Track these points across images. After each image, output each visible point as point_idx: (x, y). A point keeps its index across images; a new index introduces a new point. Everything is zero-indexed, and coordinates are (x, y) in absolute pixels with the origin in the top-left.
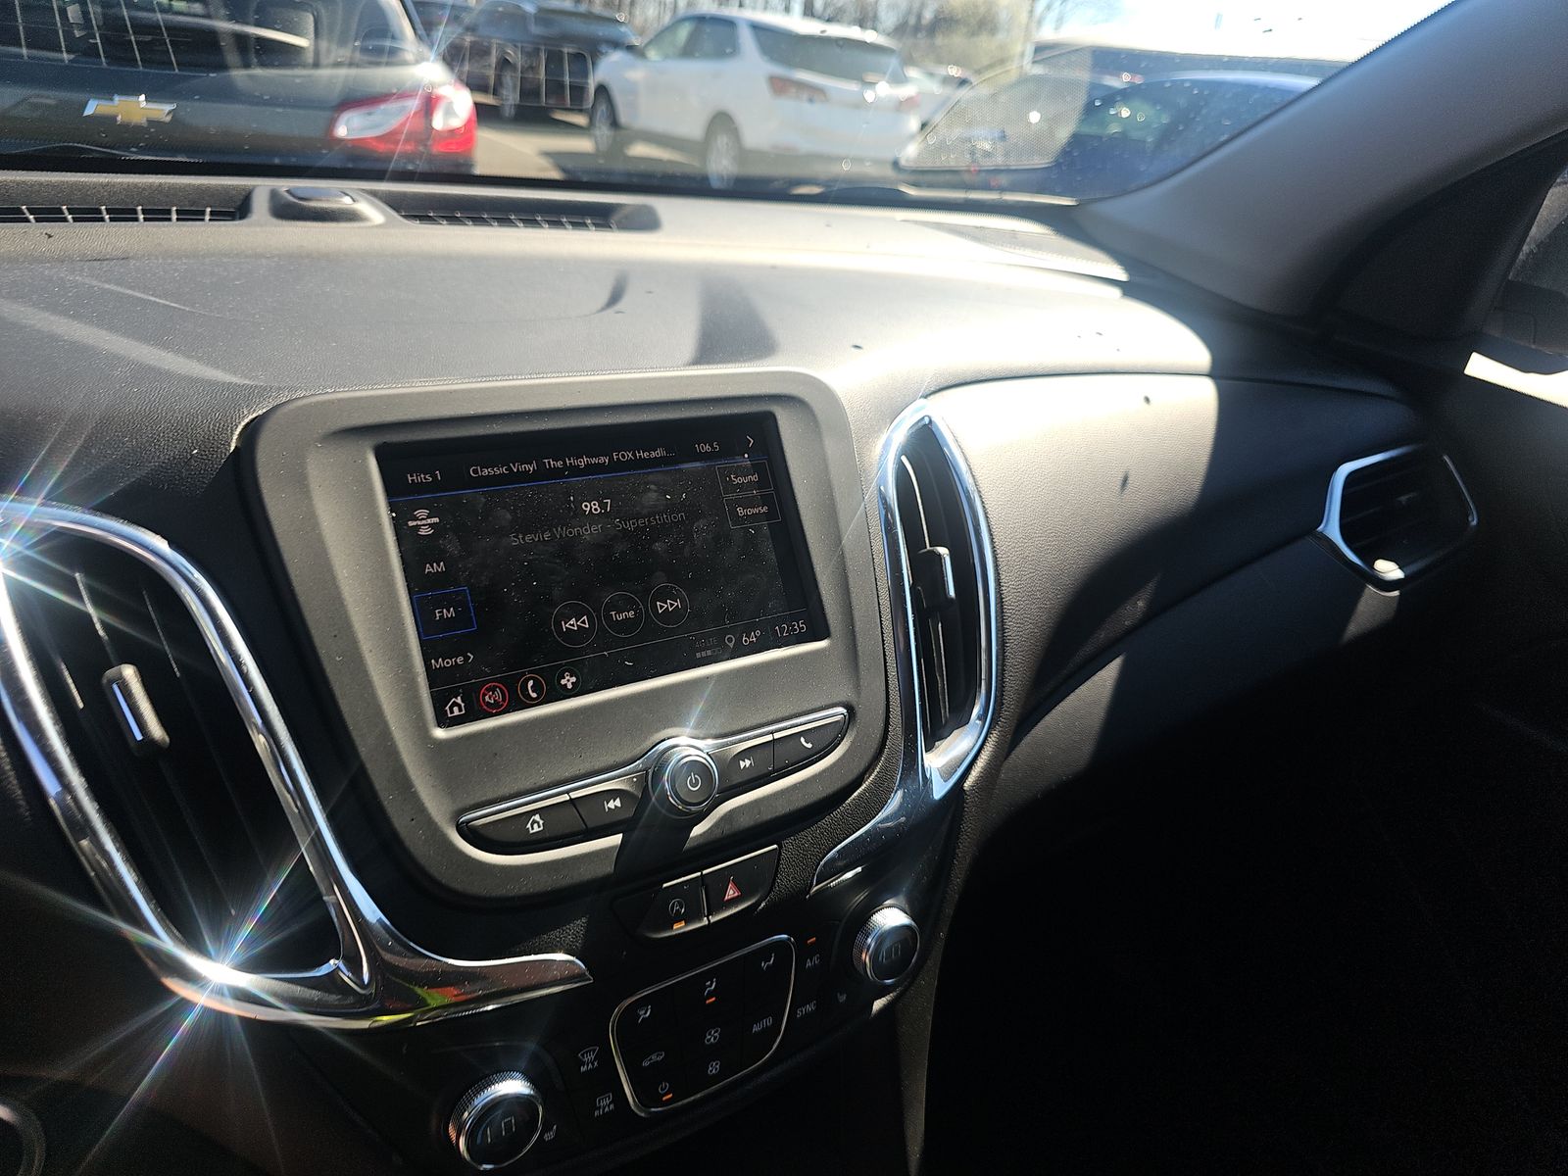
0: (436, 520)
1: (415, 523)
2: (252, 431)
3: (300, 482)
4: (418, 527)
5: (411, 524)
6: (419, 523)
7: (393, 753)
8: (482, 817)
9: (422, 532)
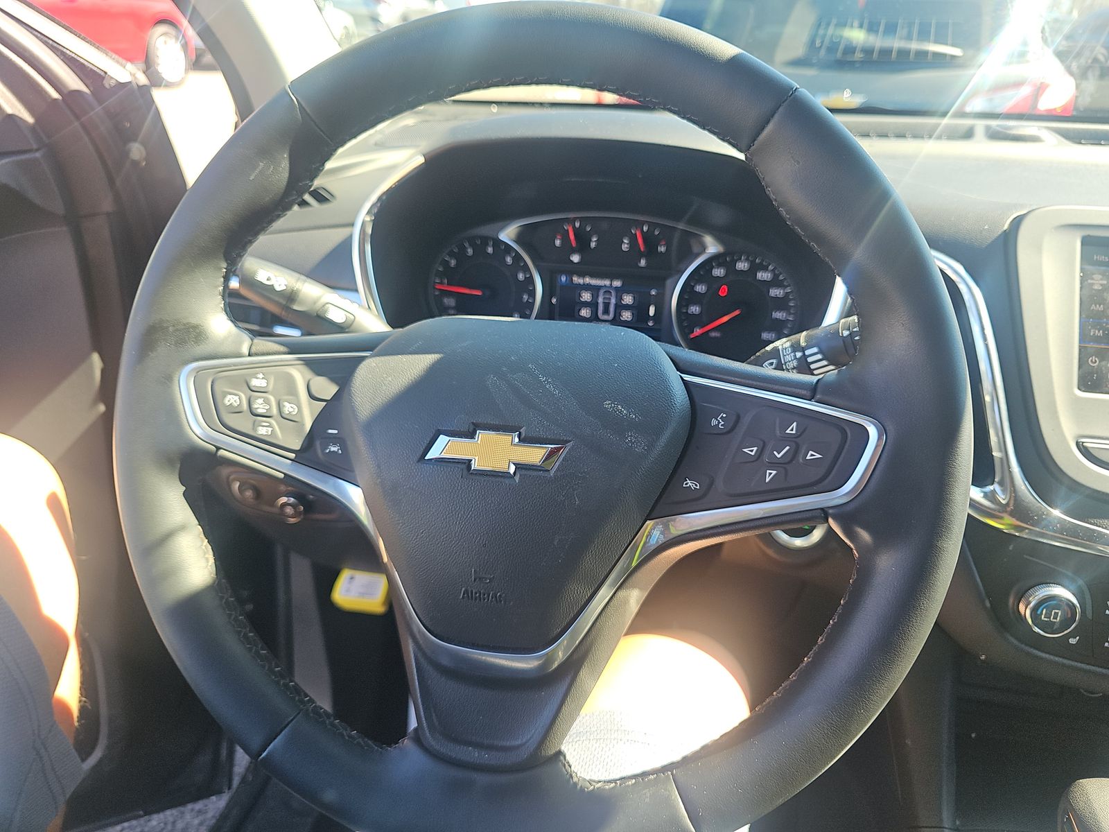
0: (1105, 282)
1: (1092, 282)
2: (1018, 222)
3: (1039, 249)
4: (1093, 284)
5: (1090, 281)
6: (1094, 282)
7: (1051, 393)
8: (1089, 443)
9: (1096, 287)
